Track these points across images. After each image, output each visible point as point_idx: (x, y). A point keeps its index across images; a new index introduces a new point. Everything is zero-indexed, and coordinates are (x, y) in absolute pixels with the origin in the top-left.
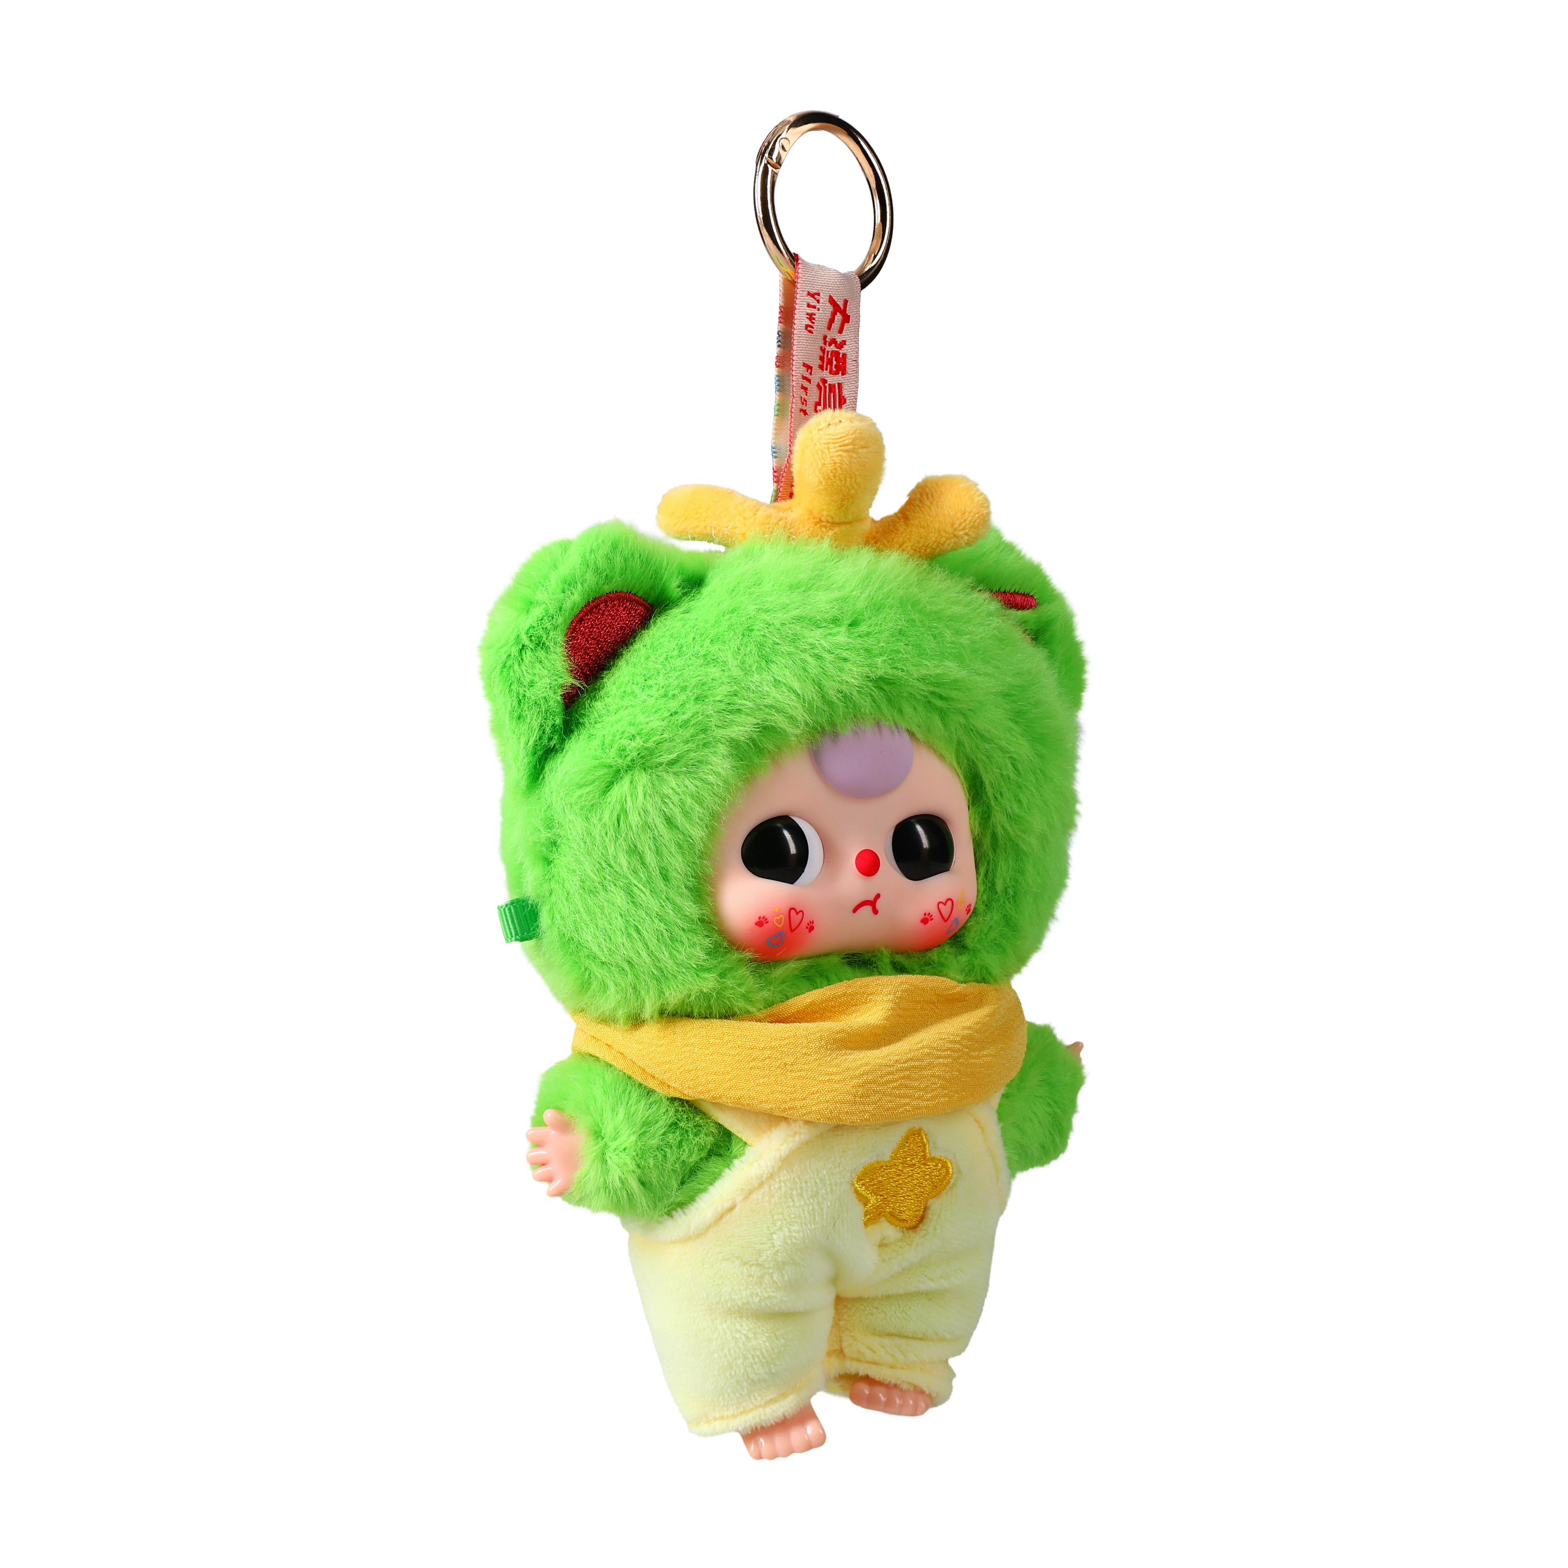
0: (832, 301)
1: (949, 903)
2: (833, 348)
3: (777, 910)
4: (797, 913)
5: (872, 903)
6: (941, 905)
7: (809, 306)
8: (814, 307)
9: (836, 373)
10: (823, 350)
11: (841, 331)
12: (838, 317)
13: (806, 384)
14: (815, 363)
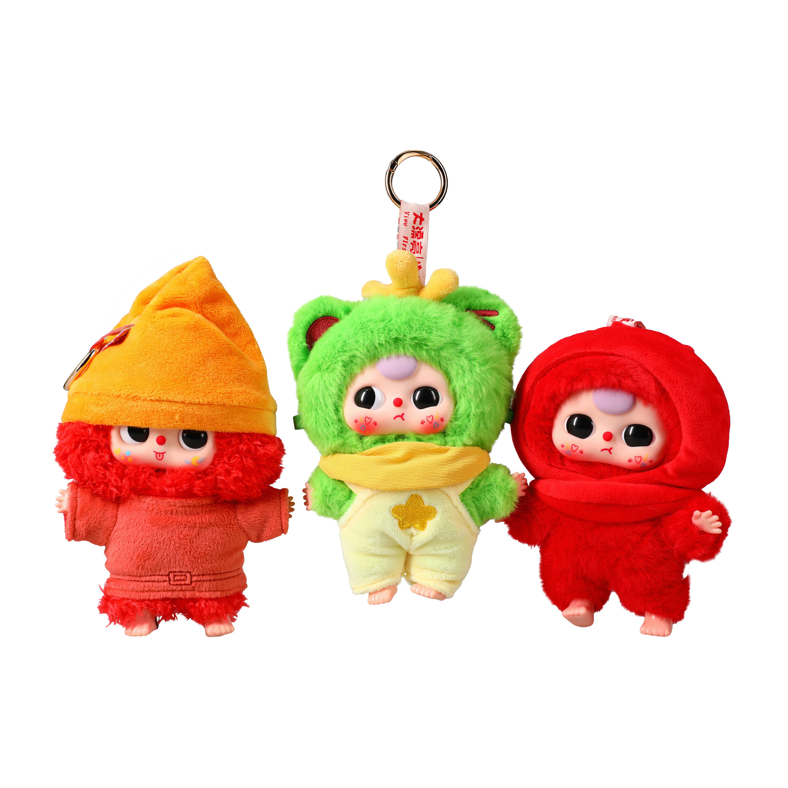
0: (415, 214)
1: (431, 417)
2: (418, 230)
3: (360, 417)
4: (368, 419)
5: (402, 416)
6: (428, 418)
7: (405, 217)
8: (407, 217)
9: (420, 238)
10: (414, 231)
11: (420, 224)
12: (418, 220)
13: (405, 243)
14: (409, 236)
